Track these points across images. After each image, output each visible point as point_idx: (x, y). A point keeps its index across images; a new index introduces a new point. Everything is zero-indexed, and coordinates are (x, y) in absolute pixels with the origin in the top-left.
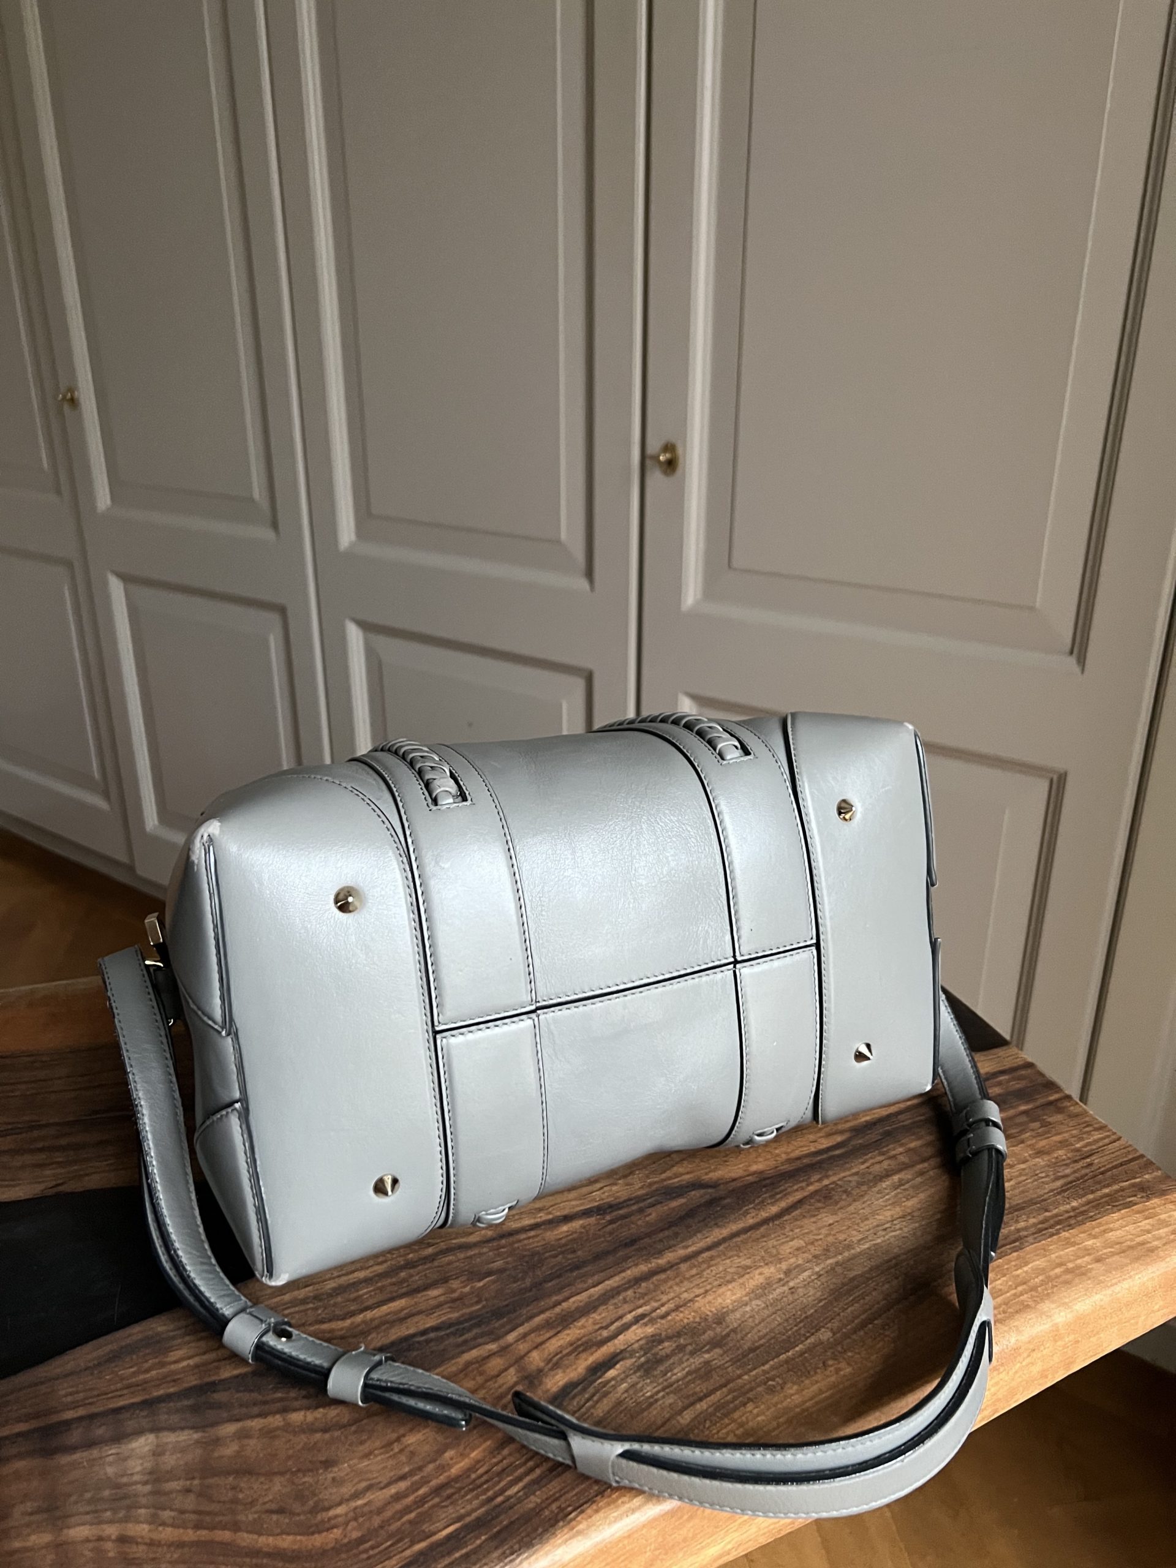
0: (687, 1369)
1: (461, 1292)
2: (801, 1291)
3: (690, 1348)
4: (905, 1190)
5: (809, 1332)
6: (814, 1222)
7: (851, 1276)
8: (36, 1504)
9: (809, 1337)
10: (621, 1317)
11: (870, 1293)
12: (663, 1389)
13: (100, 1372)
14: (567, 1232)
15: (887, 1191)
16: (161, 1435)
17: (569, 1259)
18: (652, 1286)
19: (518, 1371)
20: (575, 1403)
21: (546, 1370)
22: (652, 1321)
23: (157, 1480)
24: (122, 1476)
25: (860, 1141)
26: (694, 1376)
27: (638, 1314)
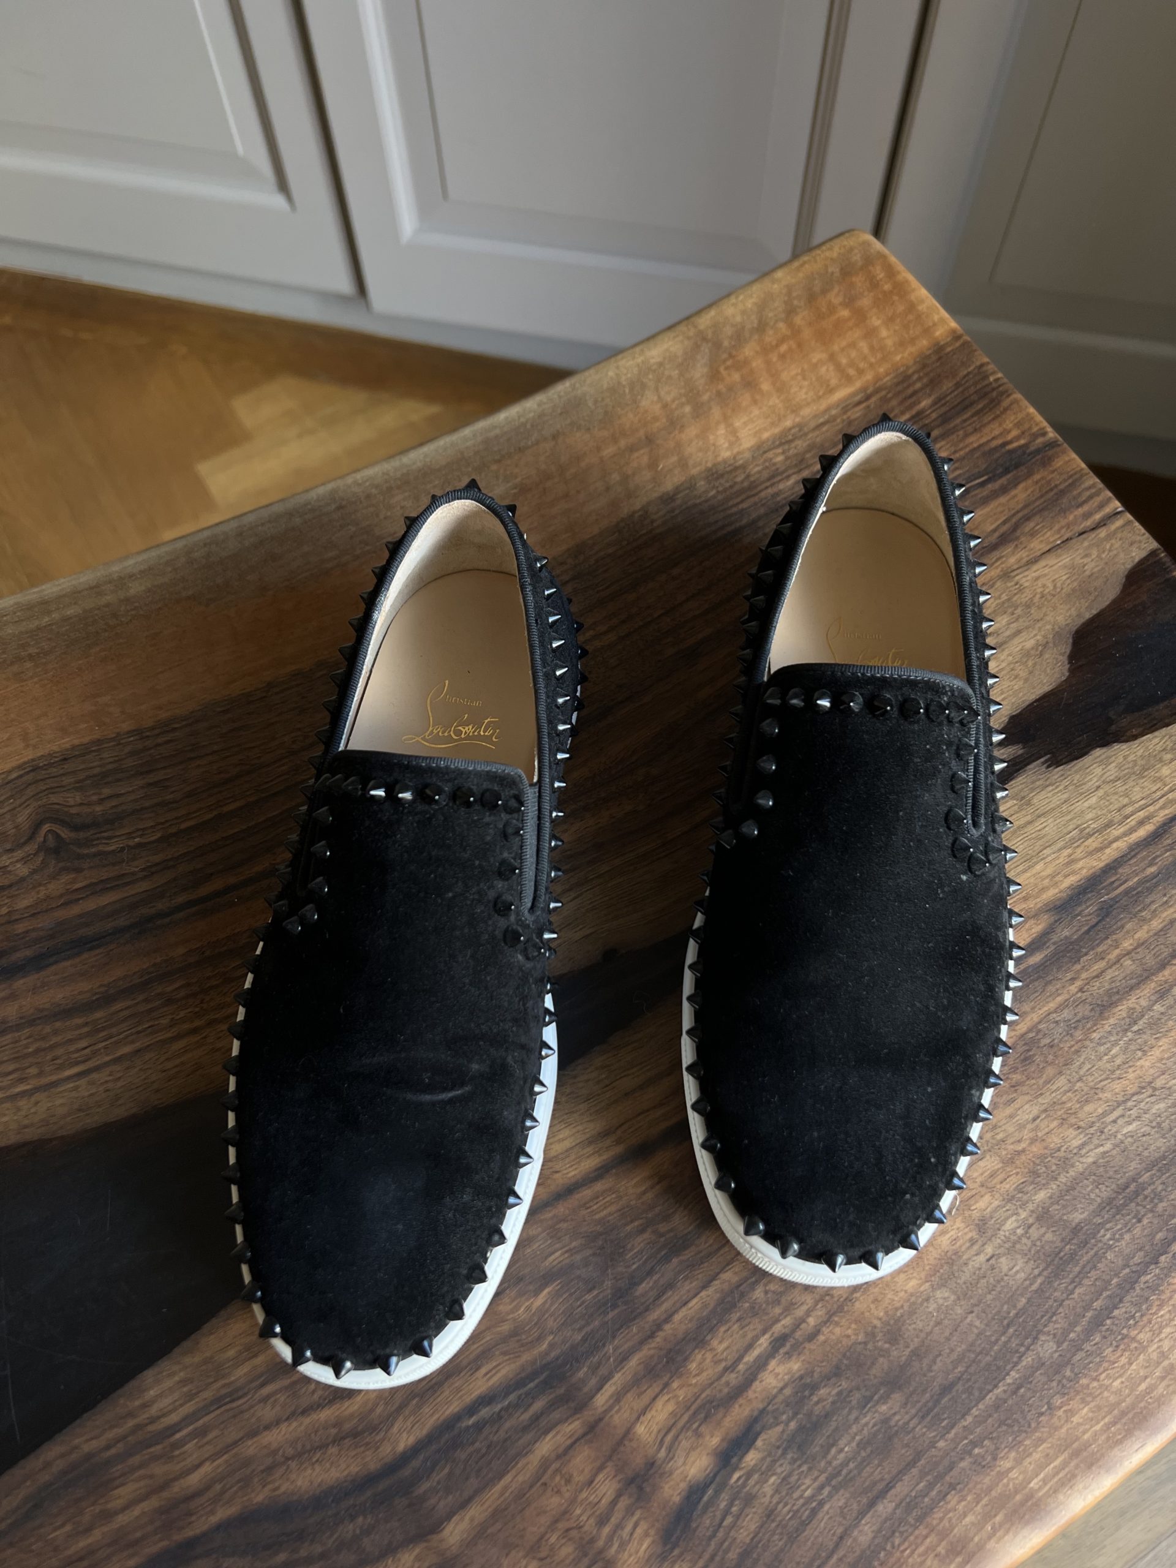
0: (858, 1438)
1: (514, 1320)
2: (1004, 1263)
3: (856, 1398)
4: (1138, 1032)
5: (1022, 1345)
6: (1011, 1116)
7: (1074, 1224)
9: (1024, 1354)
10: (750, 1347)
11: (1104, 1253)
12: (829, 1480)
15: (1113, 1039)
17: (662, 1235)
19: (619, 1470)
20: (708, 1522)
21: (659, 1463)
22: (797, 1348)
25: (1066, 933)
26: (869, 1450)
27: (776, 1335)
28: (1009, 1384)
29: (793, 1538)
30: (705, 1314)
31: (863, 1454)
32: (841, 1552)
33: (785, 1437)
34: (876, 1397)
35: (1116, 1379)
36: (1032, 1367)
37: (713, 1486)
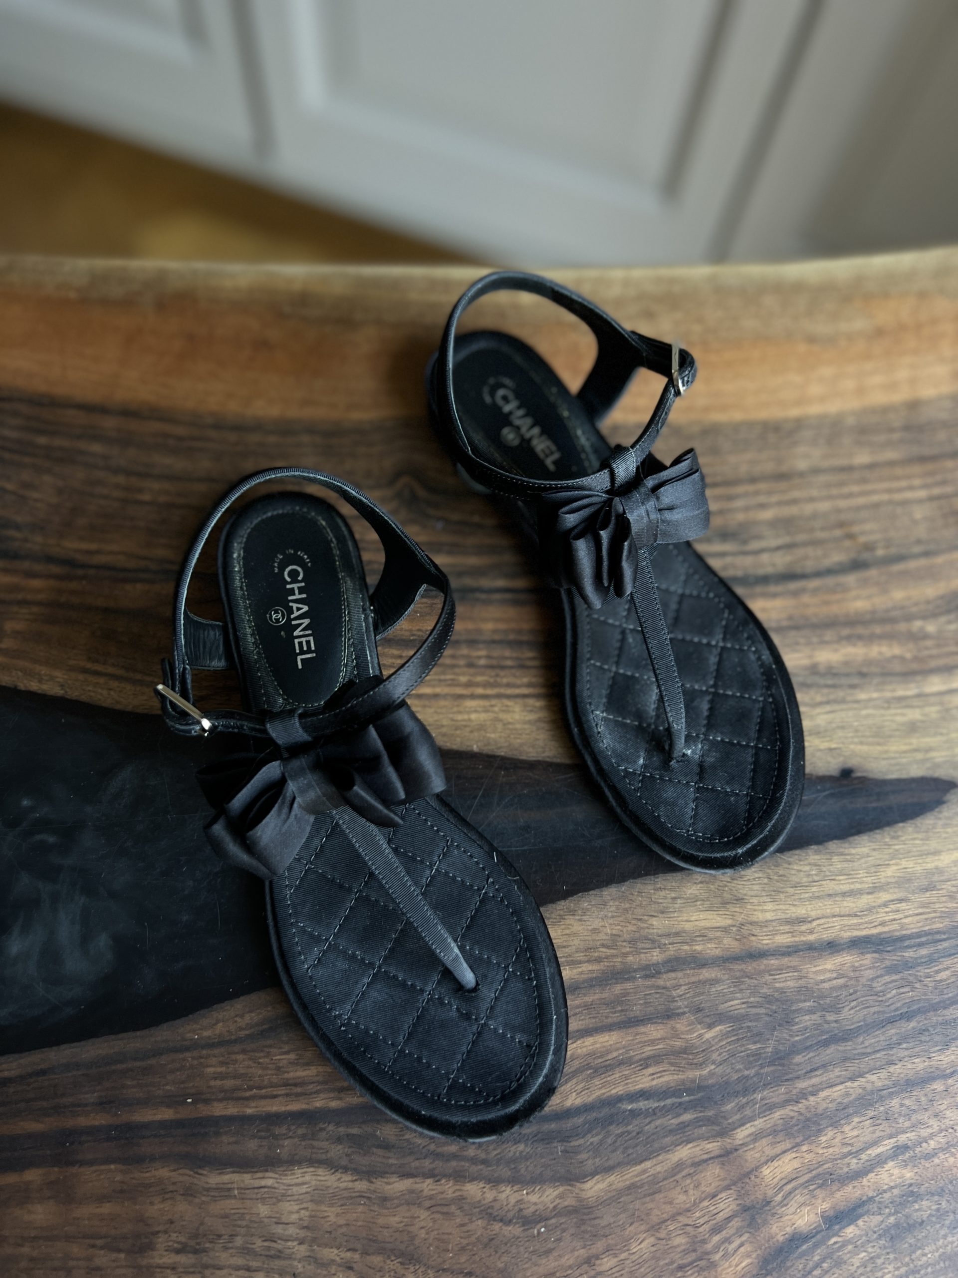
1: (687, 1041)
3: (951, 1217)
8: (182, 1239)
10: (875, 1143)
13: (253, 1051)
14: (831, 971)
16: (320, 1171)
17: (828, 1022)
18: (923, 1099)
19: (739, 1196)
20: (801, 1267)
21: (773, 1204)
22: (914, 1161)
23: (314, 1240)
24: (277, 1223)
26: (948, 1264)
27: (899, 1143)
30: (845, 1101)
33: (882, 1226)
37: (814, 1240)
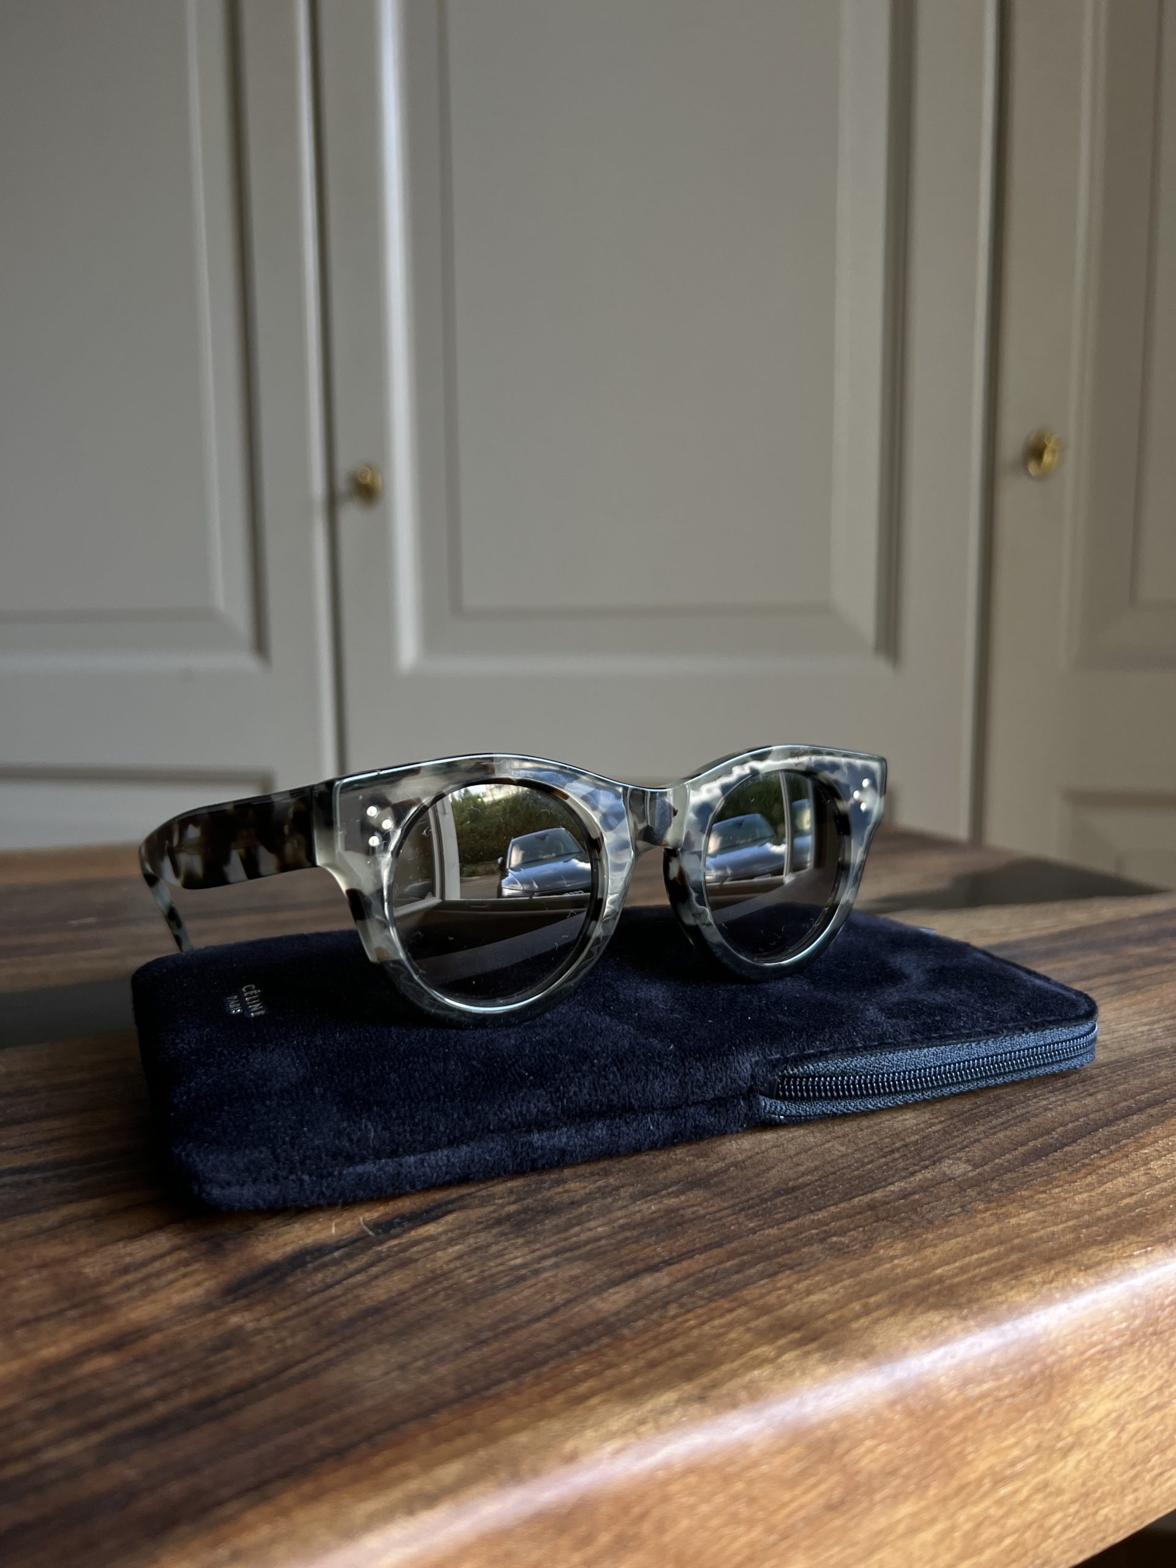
5: (917, 1165)
9: (918, 1171)
26: (638, 1231)
28: (893, 1192)
29: (469, 1298)
31: (628, 1234)
32: (557, 1318)
33: (495, 1215)
34: (664, 1192)
35: (1080, 1193)
36: (933, 1180)
